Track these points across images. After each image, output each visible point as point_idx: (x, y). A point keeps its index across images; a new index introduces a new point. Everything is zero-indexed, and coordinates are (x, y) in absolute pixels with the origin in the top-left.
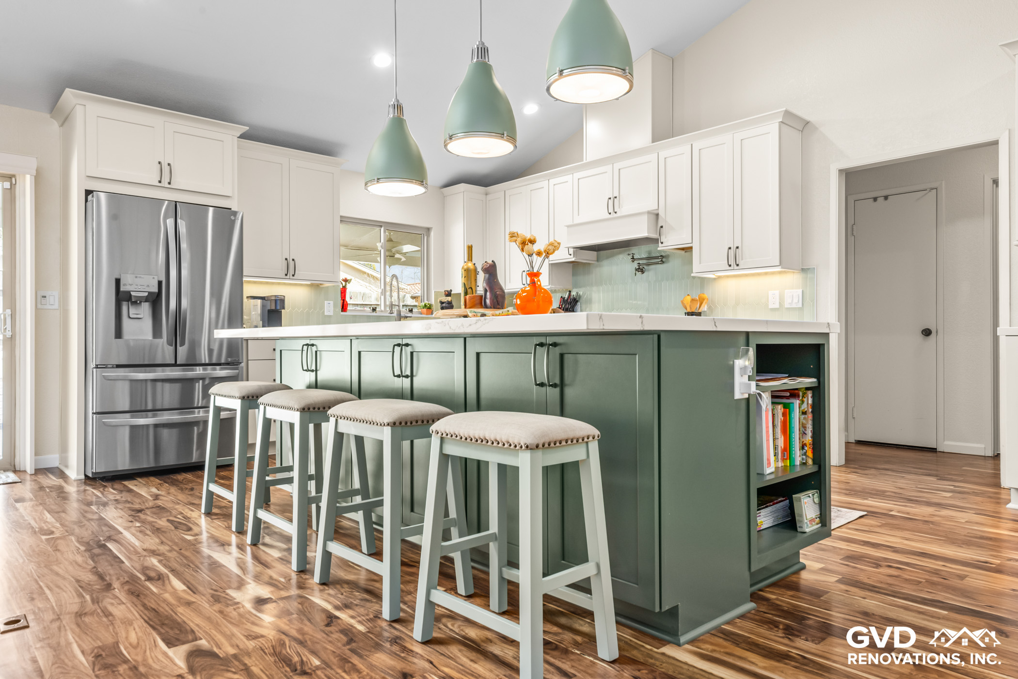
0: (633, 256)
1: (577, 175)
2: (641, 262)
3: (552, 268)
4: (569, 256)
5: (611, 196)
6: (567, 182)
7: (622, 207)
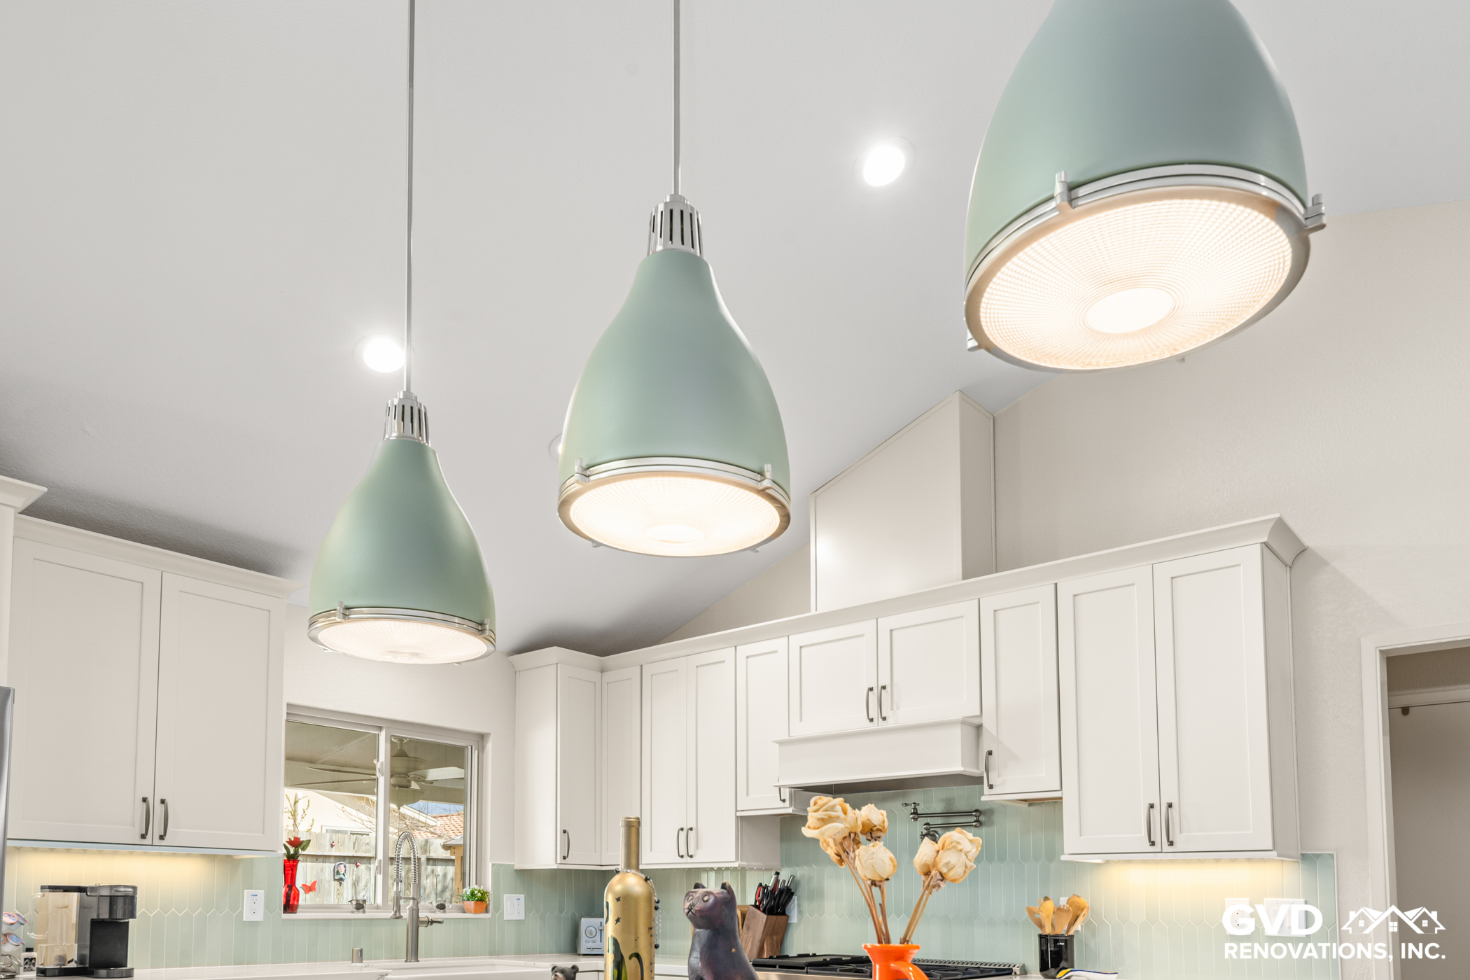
0: (915, 808)
1: (797, 639)
2: (929, 820)
3: (741, 826)
4: (782, 805)
5: (874, 685)
6: (776, 652)
7: (898, 709)
